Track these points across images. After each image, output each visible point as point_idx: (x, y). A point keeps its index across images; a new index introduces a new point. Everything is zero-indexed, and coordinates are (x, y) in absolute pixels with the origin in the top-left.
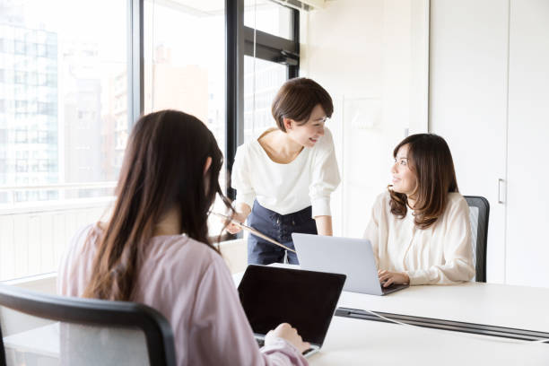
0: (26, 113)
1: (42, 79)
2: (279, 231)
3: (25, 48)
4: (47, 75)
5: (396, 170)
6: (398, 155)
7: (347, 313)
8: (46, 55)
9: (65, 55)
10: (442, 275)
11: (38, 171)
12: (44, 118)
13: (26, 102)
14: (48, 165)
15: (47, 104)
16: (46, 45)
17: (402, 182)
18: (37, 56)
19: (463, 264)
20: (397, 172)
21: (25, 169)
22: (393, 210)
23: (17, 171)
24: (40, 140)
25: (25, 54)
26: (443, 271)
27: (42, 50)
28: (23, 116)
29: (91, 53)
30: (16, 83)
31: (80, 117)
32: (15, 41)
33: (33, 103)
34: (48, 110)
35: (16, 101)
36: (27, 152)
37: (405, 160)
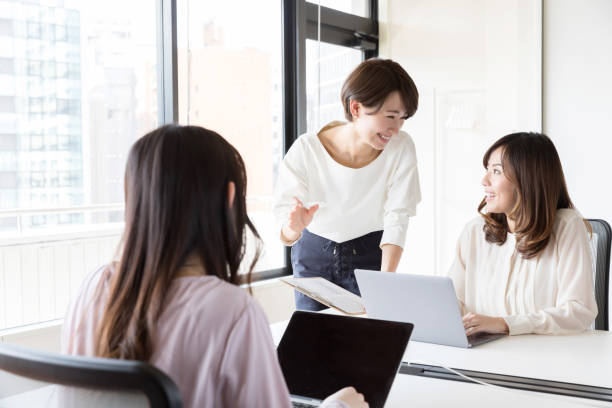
0: (43, 113)
1: (62, 70)
2: (336, 265)
3: (40, 30)
4: (67, 64)
5: (488, 182)
6: (489, 162)
7: (420, 371)
8: (66, 39)
9: (89, 38)
10: (552, 322)
11: (59, 186)
12: (65, 119)
13: (42, 99)
14: (70, 179)
15: (68, 100)
16: (66, 27)
17: (497, 198)
18: (55, 41)
19: (579, 307)
20: (490, 184)
21: (42, 184)
22: (489, 237)
23: (32, 187)
24: (60, 147)
25: (40, 38)
26: (553, 315)
27: (60, 33)
28: (39, 116)
29: (123, 35)
30: (29, 74)
31: (110, 116)
32: (28, 22)
33: (51, 99)
34: (69, 108)
35: (30, 98)
36: (44, 162)
37: (500, 168)
